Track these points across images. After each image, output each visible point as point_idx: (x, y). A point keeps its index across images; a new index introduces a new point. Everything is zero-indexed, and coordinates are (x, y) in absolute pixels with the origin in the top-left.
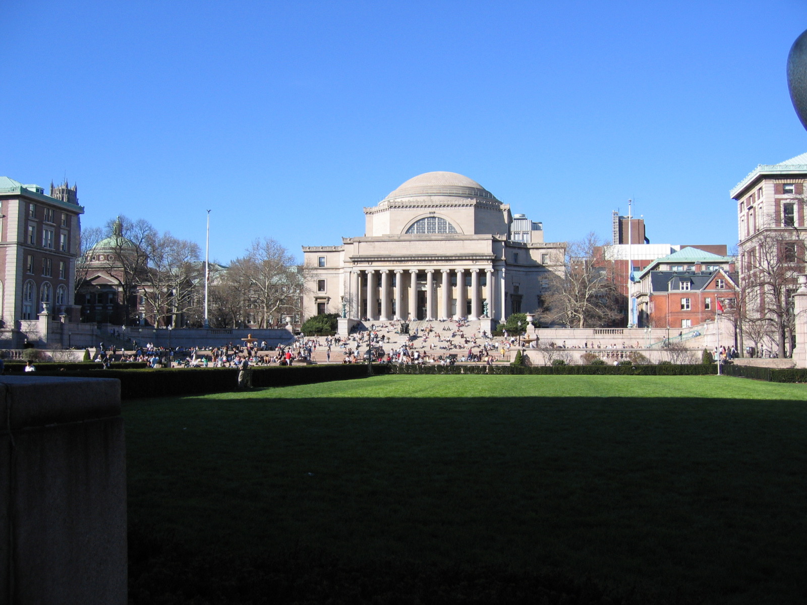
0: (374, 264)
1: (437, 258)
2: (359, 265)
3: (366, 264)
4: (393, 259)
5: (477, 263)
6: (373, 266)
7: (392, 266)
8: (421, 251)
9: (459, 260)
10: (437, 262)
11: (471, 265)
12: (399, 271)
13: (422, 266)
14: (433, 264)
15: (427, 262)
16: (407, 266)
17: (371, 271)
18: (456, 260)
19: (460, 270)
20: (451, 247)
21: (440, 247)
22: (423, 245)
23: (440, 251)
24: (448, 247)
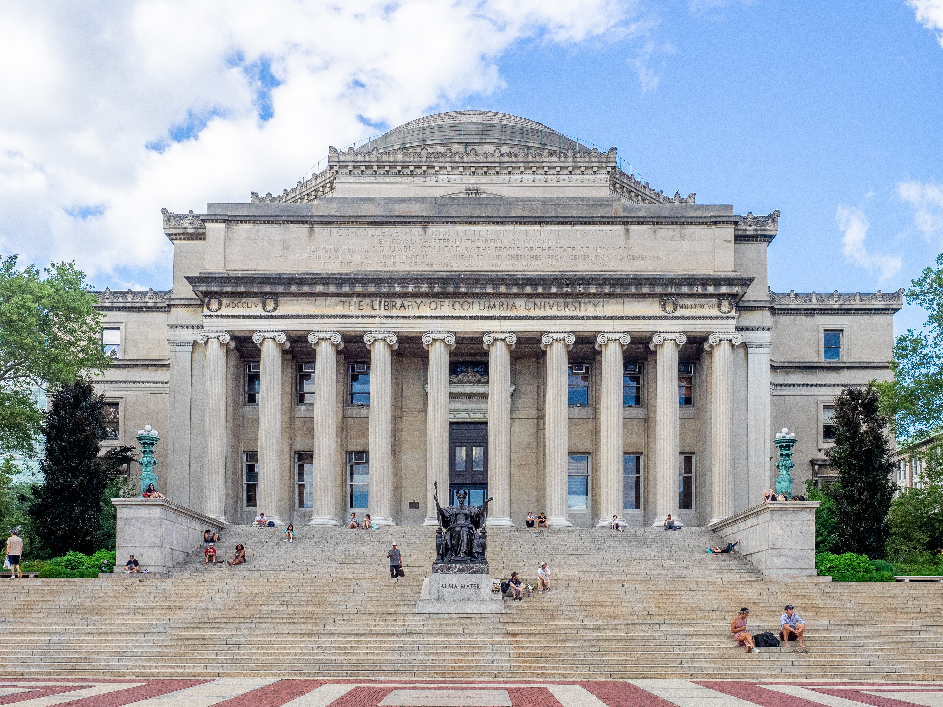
0: (286, 307)
1: (528, 290)
2: (225, 311)
3: (253, 306)
4: (359, 289)
5: (680, 312)
6: (283, 317)
7: (358, 317)
8: (467, 264)
9: (611, 300)
10: (527, 304)
11: (655, 318)
12: (383, 336)
13: (471, 317)
14: (513, 313)
15: (492, 304)
16: (416, 317)
17: (272, 335)
18: (600, 298)
19: (616, 336)
20: (582, 250)
21: (541, 249)
22: (476, 242)
23: (539, 265)
24: (568, 249)
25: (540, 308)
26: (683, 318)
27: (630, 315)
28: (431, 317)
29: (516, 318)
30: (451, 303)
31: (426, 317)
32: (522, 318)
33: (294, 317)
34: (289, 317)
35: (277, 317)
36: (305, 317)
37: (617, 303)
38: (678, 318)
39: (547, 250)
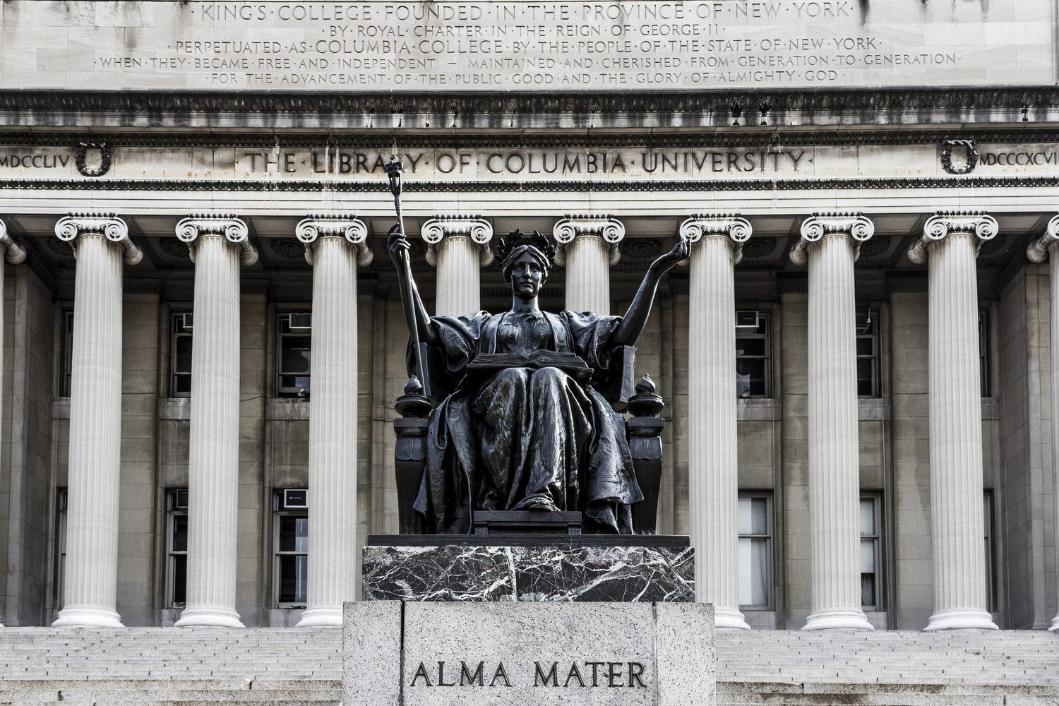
0: (131, 164)
1: (650, 125)
3: (58, 164)
4: (283, 123)
8: (517, 78)
9: (830, 148)
10: (648, 159)
12: (337, 226)
13: (528, 187)
14: (618, 177)
15: (572, 159)
17: (98, 224)
18: (805, 144)
19: (844, 223)
20: (766, 45)
21: (677, 45)
22: (537, 30)
23: (673, 77)
24: (734, 44)
25: (675, 168)
26: (991, 182)
28: (442, 187)
29: (624, 187)
31: (430, 187)
32: (637, 186)
33: (146, 186)
34: (135, 185)
35: (110, 185)
36: (170, 186)
37: (844, 155)
38: (979, 183)
39: (690, 46)
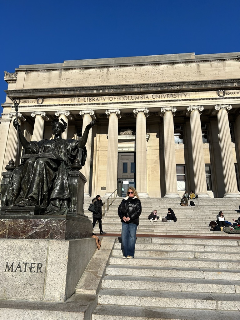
0: (47, 102)
1: (153, 89)
2: (21, 104)
3: (33, 102)
4: (78, 93)
5: (227, 96)
6: (45, 106)
7: (77, 105)
8: (126, 82)
9: (193, 92)
10: (153, 96)
11: (215, 99)
12: (88, 112)
13: (128, 103)
14: (147, 100)
15: (137, 97)
16: (103, 104)
17: (40, 113)
18: (187, 92)
19: (197, 107)
20: (178, 74)
21: (159, 74)
22: (130, 73)
23: (159, 81)
24: (171, 74)
25: (159, 98)
26: (229, 98)
27: (202, 98)
28: (110, 103)
29: (148, 102)
30: (119, 98)
31: (107, 103)
32: (151, 102)
33: (50, 106)
34: (48, 106)
35: (43, 106)
36: (55, 105)
37: (196, 94)
38: (226, 98)
39: (162, 74)
